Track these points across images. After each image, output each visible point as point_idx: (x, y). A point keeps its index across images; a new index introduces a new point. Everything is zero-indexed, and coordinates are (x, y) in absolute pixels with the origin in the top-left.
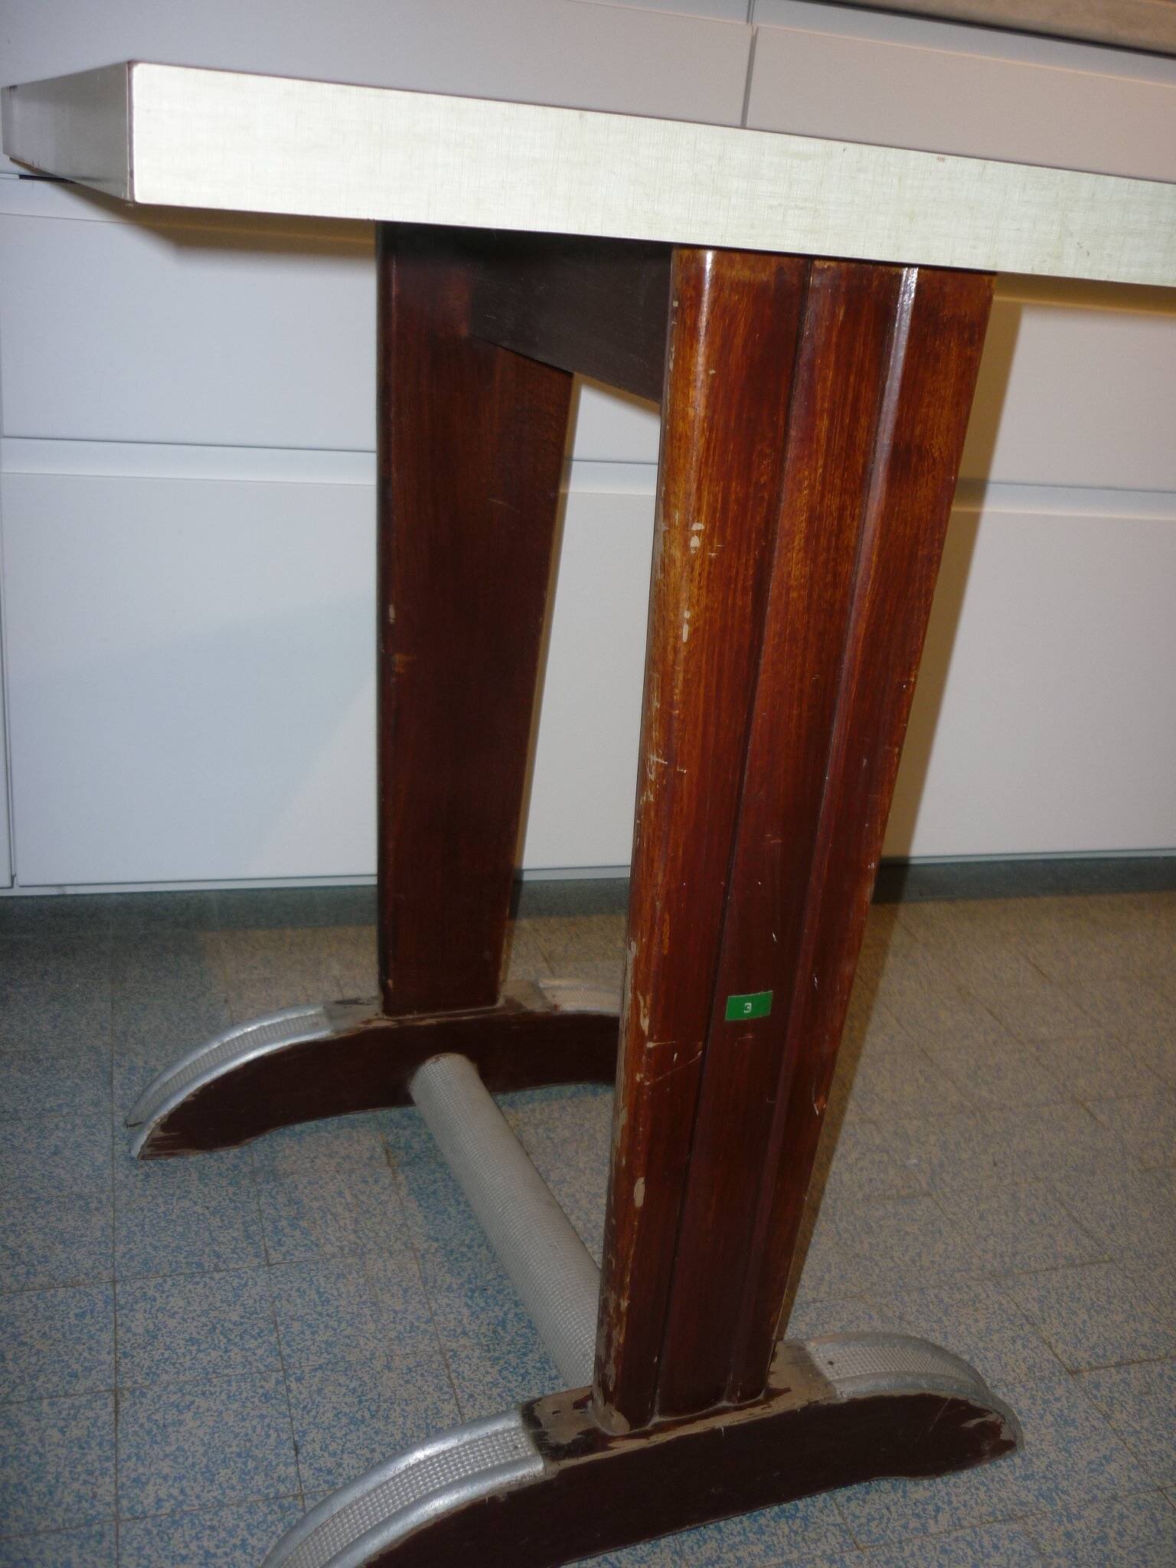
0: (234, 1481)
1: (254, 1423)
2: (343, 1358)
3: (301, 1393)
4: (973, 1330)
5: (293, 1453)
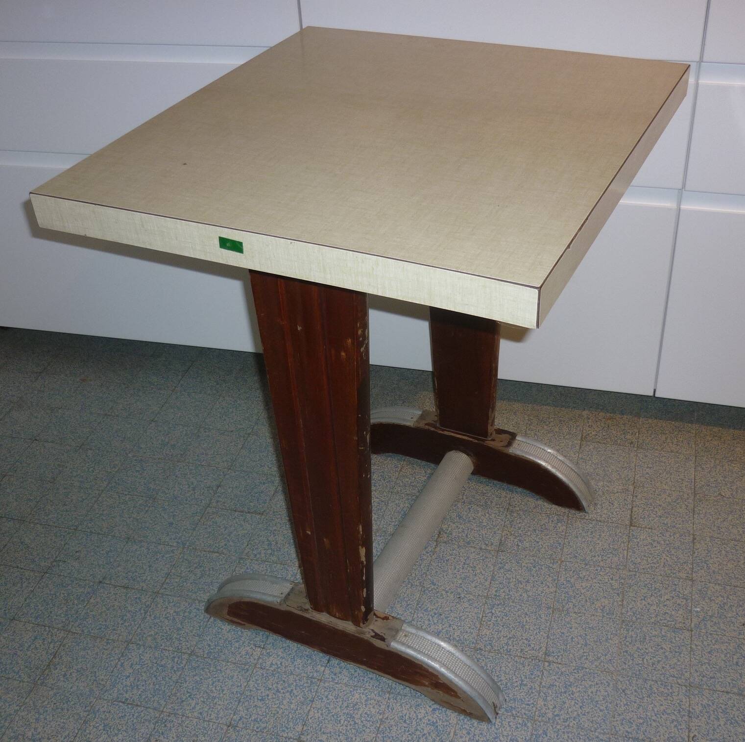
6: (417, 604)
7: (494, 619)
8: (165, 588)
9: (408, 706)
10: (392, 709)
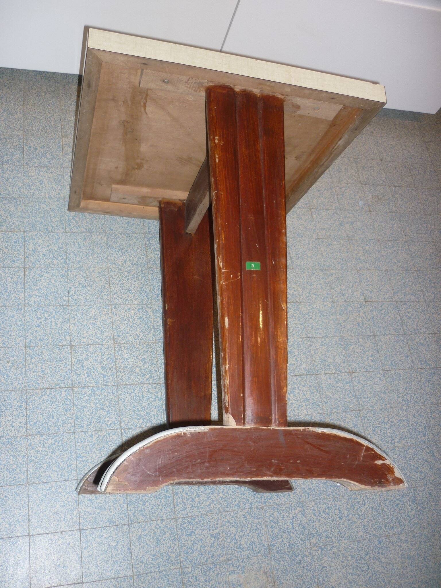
6: (107, 245)
7: (152, 247)
9: (124, 311)
10: (116, 314)
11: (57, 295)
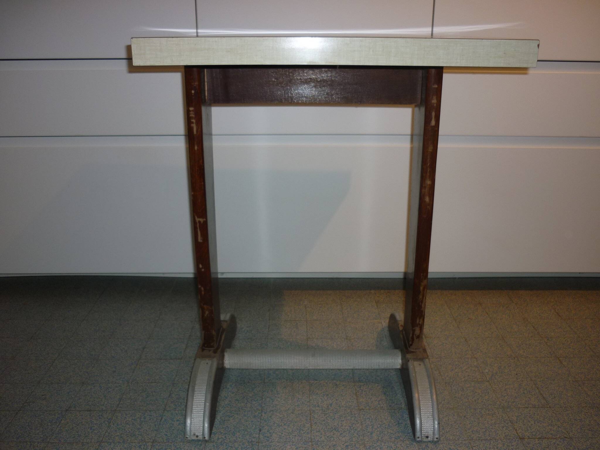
0: (240, 436)
1: (250, 422)
2: (280, 409)
3: (265, 416)
4: (490, 423)
5: (259, 431)
8: (121, 407)
11: (246, 433)
